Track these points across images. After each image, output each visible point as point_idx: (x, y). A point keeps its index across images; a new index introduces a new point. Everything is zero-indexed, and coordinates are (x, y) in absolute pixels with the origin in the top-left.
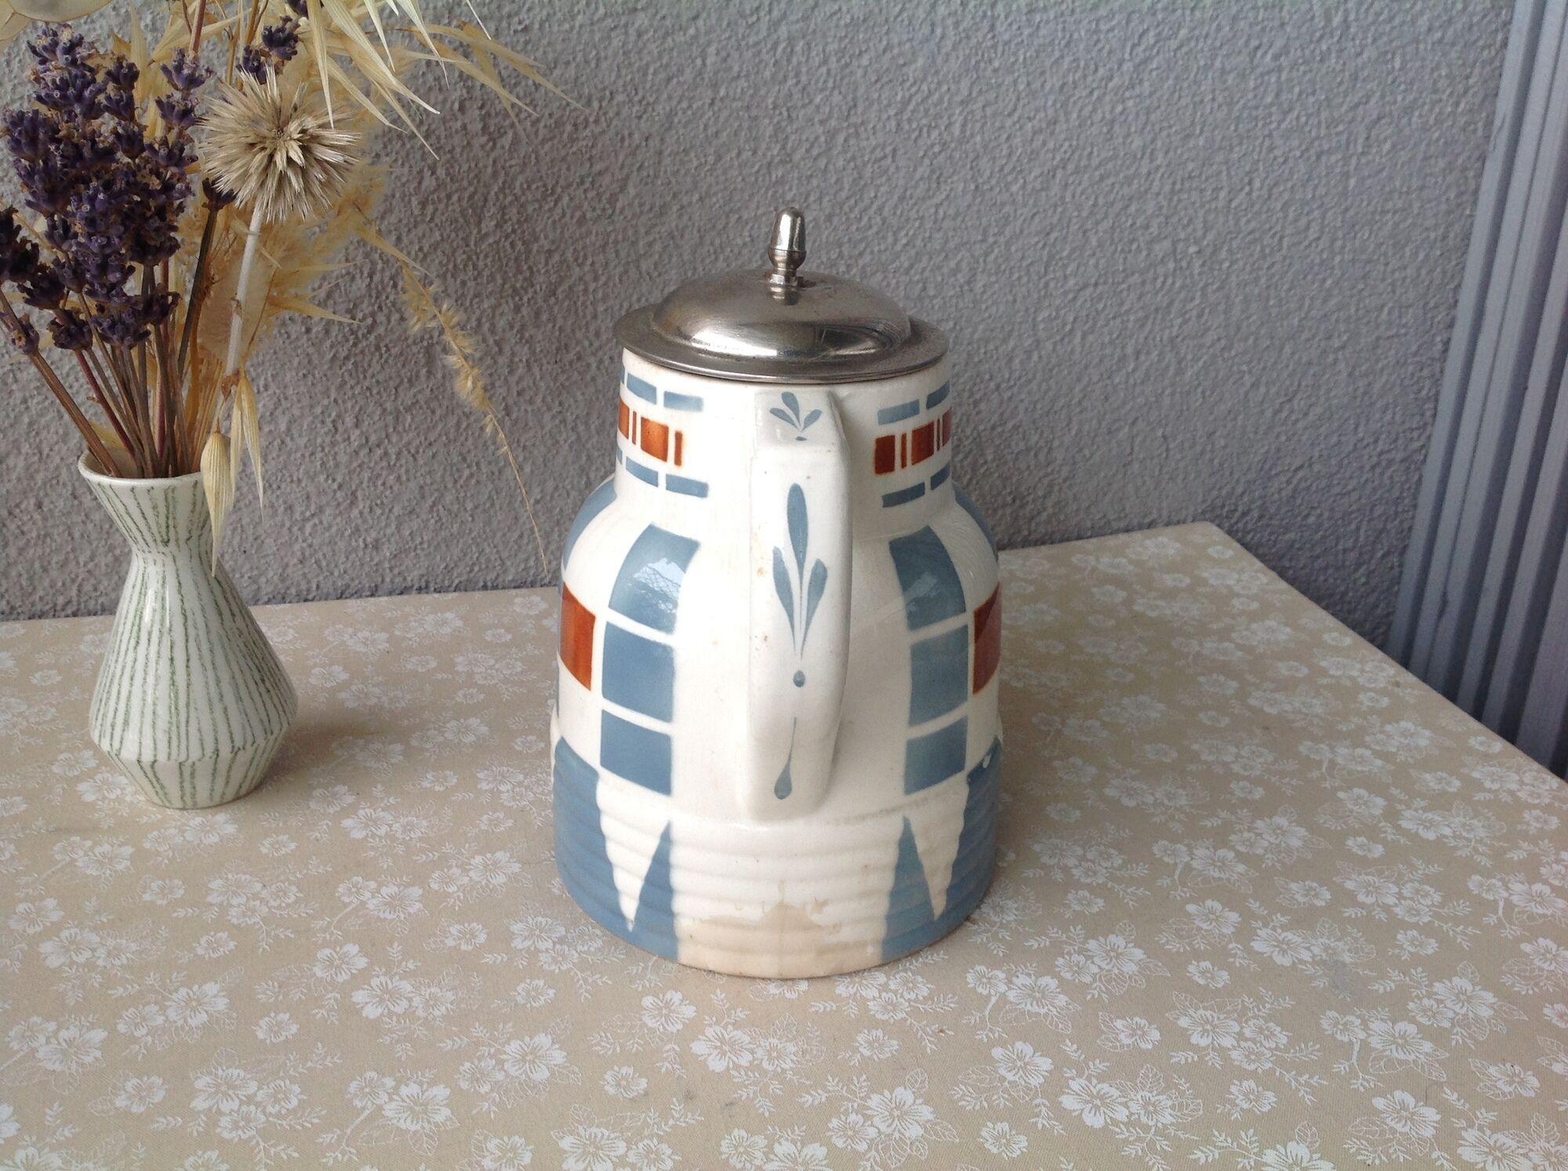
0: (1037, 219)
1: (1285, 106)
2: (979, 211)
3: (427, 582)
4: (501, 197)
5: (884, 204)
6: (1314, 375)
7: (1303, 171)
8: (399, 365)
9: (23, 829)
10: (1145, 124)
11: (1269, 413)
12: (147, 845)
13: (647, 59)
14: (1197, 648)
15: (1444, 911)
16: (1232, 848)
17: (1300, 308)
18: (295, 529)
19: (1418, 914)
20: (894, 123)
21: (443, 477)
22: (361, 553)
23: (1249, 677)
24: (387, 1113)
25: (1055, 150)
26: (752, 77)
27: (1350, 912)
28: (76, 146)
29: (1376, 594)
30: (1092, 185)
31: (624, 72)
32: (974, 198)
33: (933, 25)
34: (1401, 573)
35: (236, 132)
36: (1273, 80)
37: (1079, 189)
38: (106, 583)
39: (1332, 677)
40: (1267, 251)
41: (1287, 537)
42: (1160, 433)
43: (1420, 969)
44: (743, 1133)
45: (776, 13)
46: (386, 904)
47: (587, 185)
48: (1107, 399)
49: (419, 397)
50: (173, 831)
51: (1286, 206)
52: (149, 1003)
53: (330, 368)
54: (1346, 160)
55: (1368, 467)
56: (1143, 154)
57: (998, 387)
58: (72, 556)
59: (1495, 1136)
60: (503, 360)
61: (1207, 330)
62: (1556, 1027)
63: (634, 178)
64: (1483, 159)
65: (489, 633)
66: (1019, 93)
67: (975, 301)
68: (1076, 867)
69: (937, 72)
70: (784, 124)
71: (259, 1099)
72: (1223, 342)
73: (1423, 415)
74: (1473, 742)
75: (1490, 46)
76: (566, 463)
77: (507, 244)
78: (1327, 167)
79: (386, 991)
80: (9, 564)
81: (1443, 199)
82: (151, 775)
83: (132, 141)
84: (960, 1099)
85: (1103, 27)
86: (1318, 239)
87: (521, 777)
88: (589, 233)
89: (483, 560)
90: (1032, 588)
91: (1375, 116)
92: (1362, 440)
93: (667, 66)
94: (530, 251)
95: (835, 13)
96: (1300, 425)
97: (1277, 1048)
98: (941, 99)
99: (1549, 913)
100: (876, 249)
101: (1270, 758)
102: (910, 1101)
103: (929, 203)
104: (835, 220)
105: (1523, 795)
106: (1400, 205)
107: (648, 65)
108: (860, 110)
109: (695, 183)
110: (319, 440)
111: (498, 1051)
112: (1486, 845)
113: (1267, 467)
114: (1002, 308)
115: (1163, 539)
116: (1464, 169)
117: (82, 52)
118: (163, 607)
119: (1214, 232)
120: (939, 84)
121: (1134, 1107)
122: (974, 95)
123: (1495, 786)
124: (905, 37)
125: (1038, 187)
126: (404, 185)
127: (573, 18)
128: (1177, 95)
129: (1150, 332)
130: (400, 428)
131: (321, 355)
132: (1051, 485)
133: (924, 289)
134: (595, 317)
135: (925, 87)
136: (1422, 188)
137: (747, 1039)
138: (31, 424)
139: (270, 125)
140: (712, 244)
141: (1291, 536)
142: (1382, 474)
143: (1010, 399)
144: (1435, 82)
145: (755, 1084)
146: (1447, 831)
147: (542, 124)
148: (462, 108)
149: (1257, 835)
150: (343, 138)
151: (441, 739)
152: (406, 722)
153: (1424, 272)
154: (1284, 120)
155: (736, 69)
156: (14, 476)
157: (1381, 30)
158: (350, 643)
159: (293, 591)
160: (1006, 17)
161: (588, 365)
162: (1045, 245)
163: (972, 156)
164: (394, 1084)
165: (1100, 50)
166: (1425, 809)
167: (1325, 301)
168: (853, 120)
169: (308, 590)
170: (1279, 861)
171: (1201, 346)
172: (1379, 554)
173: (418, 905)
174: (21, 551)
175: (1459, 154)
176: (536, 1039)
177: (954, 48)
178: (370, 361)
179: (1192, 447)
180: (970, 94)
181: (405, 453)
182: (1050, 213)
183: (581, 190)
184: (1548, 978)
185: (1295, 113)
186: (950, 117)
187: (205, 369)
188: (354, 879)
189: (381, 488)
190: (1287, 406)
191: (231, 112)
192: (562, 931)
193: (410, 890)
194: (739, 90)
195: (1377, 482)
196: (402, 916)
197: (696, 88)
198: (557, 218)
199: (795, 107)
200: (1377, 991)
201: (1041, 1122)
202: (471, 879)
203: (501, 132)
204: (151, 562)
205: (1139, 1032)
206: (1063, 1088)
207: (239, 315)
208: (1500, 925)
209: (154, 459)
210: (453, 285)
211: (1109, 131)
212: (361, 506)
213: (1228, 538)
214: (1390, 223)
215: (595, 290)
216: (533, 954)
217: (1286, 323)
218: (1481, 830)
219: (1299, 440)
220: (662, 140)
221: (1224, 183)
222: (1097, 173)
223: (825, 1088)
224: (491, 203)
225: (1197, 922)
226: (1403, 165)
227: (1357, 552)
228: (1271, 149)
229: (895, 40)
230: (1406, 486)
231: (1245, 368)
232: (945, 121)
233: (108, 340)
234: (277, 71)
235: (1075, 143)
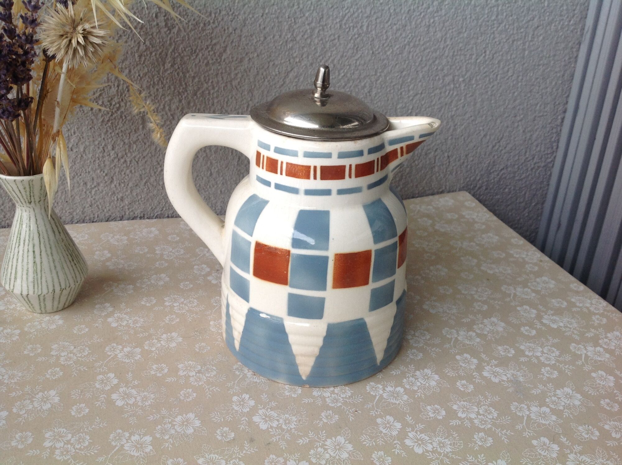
0: (397, 66)
1: (500, 21)
2: (373, 62)
3: (144, 215)
4: (173, 54)
6: (509, 131)
7: (507, 48)
8: (131, 124)
10: (442, 28)
11: (490, 147)
12: (26, 329)
14: (461, 245)
15: (560, 359)
16: (475, 331)
17: (504, 104)
18: (88, 192)
19: (550, 360)
20: (338, 25)
21: (150, 171)
22: (116, 203)
23: (482, 257)
24: (126, 448)
25: (405, 37)
26: (279, 5)
27: (522, 359)
29: (532, 220)
30: (420, 52)
32: (372, 57)
34: (542, 212)
35: (55, 29)
36: (495, 9)
37: (415, 54)
38: (9, 215)
39: (515, 258)
40: (491, 81)
41: (497, 197)
42: (446, 155)
43: (551, 384)
44: (274, 457)
46: (126, 355)
47: (210, 49)
49: (139, 137)
50: (36, 323)
51: (499, 62)
52: (26, 399)
53: (102, 125)
54: (524, 44)
55: (529, 169)
56: (442, 39)
59: (582, 457)
61: (466, 113)
62: (606, 409)
63: (229, 46)
64: (580, 44)
65: (170, 237)
66: (391, 14)
67: (372, 100)
68: (411, 339)
69: (357, 4)
70: (293, 24)
71: (72, 442)
72: (473, 118)
73: (552, 148)
74: (572, 286)
77: (176, 74)
78: (516, 46)
79: (126, 394)
81: (563, 60)
82: (26, 299)
83: (11, 33)
84: (363, 441)
86: (512, 76)
87: (183, 300)
88: (210, 70)
89: (167, 205)
91: (536, 26)
92: (527, 158)
94: (186, 76)
96: (503, 152)
97: (493, 418)
98: (358, 16)
99: (602, 360)
101: (490, 293)
102: (343, 442)
103: (353, 58)
104: (314, 65)
105: (592, 309)
106: (546, 62)
108: (324, 19)
109: (255, 49)
110: (97, 155)
111: (173, 421)
112: (577, 330)
113: (489, 169)
115: (447, 198)
116: (572, 48)
118: (30, 230)
119: (470, 73)
120: (358, 9)
121: (435, 444)
122: (372, 14)
123: (581, 305)
125: (398, 53)
126: (132, 48)
128: (456, 16)
129: (443, 113)
130: (131, 150)
131: (98, 120)
134: (213, 105)
135: (352, 10)
136: (555, 55)
137: (276, 415)
139: (70, 27)
140: (262, 74)
141: (498, 197)
142: (535, 172)
144: (561, 12)
145: (279, 435)
146: (561, 324)
147: (190, 24)
148: (156, 16)
149: (485, 325)
150: (101, 33)
151: (149, 283)
152: (135, 276)
153: (554, 90)
154: (499, 26)
158: (111, 241)
159: (88, 218)
162: (401, 77)
163: (371, 39)
164: (128, 435)
166: (553, 315)
167: (515, 101)
168: (321, 23)
169: (94, 218)
170: (494, 337)
171: (464, 119)
172: (533, 204)
173: (139, 356)
175: (569, 42)
176: (188, 415)
178: (118, 122)
179: (459, 161)
180: (370, 13)
181: (134, 161)
182: (403, 64)
183: (207, 51)
184: (602, 388)
185: (504, 24)
186: (362, 23)
187: (45, 129)
188: (113, 344)
189: (124, 176)
190: (498, 144)
191: (53, 21)
192: (199, 367)
193: (136, 349)
194: (274, 10)
195: (533, 175)
196: (133, 361)
197: (255, 9)
198: (197, 63)
199: (297, 18)
200: (533, 393)
201: (397, 451)
202: (161, 345)
203: (173, 27)
204: (24, 211)
205: (437, 412)
206: (406, 436)
207: (59, 107)
208: (583, 365)
209: (24, 168)
210: (153, 91)
211: (427, 30)
212: (115, 183)
213: (473, 198)
214: (542, 69)
215: (213, 93)
216: (187, 377)
217: (498, 110)
218: (575, 324)
219: (502, 158)
220: (241, 31)
221: (475, 52)
222: (423, 47)
223: (308, 437)
224: (169, 56)
225: (460, 363)
226: (547, 46)
227: (524, 203)
228: (494, 38)
230: (545, 177)
231: (481, 128)
232: (360, 24)
233: (2, 118)
234: (73, 3)
235: (413, 35)
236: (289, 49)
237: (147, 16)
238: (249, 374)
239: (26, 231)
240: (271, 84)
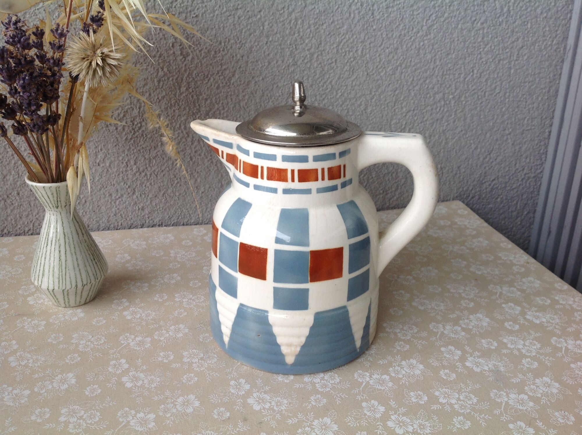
0: (391, 86)
1: (486, 42)
2: (368, 83)
3: (162, 223)
4: (188, 79)
5: (332, 80)
6: (499, 144)
7: (493, 67)
8: (151, 141)
9: (7, 314)
10: (432, 50)
11: (481, 159)
12: (51, 321)
13: (242, 27)
14: (452, 249)
15: (541, 351)
16: (460, 326)
17: (493, 119)
18: (113, 202)
19: (531, 352)
20: (335, 50)
21: (167, 183)
22: (137, 212)
23: (471, 260)
24: (132, 424)
25: (397, 60)
26: (282, 33)
27: (505, 351)
28: (19, 60)
29: (524, 228)
30: (412, 73)
31: (233, 32)
32: (366, 78)
33: (350, 13)
34: (534, 220)
35: (78, 53)
36: (481, 32)
37: (407, 75)
39: (503, 260)
40: (480, 97)
41: (489, 206)
43: (530, 374)
44: (265, 434)
45: (290, 9)
46: (137, 344)
47: (220, 74)
49: (158, 153)
50: (61, 316)
51: (486, 80)
52: (47, 380)
53: (125, 143)
54: (510, 63)
55: (520, 180)
56: (431, 61)
58: (30, 213)
60: (189, 139)
61: (457, 127)
63: (238, 72)
64: (563, 61)
65: (184, 242)
66: (383, 38)
67: (367, 117)
68: (399, 333)
69: (352, 31)
70: (294, 51)
71: (84, 417)
72: (463, 132)
73: (541, 160)
74: (556, 285)
75: (565, 19)
76: (213, 178)
77: (190, 96)
78: (502, 65)
79: (135, 377)
80: (8, 216)
81: (548, 77)
82: (51, 292)
83: (42, 58)
84: (348, 422)
85: (415, 13)
86: (499, 93)
87: (191, 296)
88: (221, 92)
89: (183, 214)
91: (521, 46)
92: (517, 169)
93: (250, 29)
94: (199, 99)
95: (313, 9)
96: (494, 163)
97: (472, 404)
98: (353, 41)
100: (329, 97)
101: (477, 291)
102: (329, 423)
103: (349, 80)
104: (314, 86)
105: (574, 306)
106: (531, 79)
107: (242, 29)
108: (323, 45)
109: (261, 73)
110: (121, 170)
111: (175, 401)
112: (559, 325)
113: (481, 179)
114: (378, 119)
115: (441, 207)
116: (556, 66)
117: (20, 24)
118: (56, 232)
119: (459, 90)
120: (353, 35)
121: (415, 426)
122: (366, 39)
123: (564, 303)
124: (340, 18)
125: (391, 74)
126: (151, 74)
127: (214, 12)
128: (444, 39)
129: (435, 128)
130: (151, 165)
131: (122, 138)
132: (398, 186)
133: (348, 112)
135: (347, 36)
136: (539, 73)
137: (269, 398)
138: (15, 164)
139: (91, 51)
140: (267, 95)
141: (491, 206)
142: (526, 182)
144: (544, 33)
145: (270, 415)
146: (544, 320)
147: (203, 52)
148: (173, 46)
149: (470, 321)
150: (117, 56)
151: (162, 281)
152: (150, 275)
153: (541, 105)
154: (485, 47)
155: (276, 30)
156: (9, 183)
157: (522, 13)
158: (132, 245)
159: (112, 226)
160: (378, 10)
162: (394, 95)
163: (365, 62)
164: (135, 413)
165: (414, 22)
166: (536, 311)
167: (503, 116)
168: (320, 49)
169: (118, 225)
170: (478, 331)
171: (454, 134)
172: (526, 213)
173: (149, 345)
174: (12, 211)
175: (554, 60)
176: (189, 397)
177: (358, 22)
178: (140, 140)
179: (452, 172)
180: (364, 39)
181: (153, 174)
182: (395, 83)
183: (218, 76)
184: (580, 378)
185: (490, 45)
186: (357, 48)
187: (72, 143)
188: (126, 334)
189: (144, 188)
190: (488, 156)
191: (76, 46)
192: (202, 355)
193: (146, 339)
194: (277, 38)
195: (524, 185)
196: (143, 349)
197: (261, 37)
198: (209, 86)
199: (298, 44)
200: (513, 382)
201: (379, 432)
202: (169, 335)
203: (188, 54)
204: (52, 214)
205: (419, 397)
206: (388, 418)
207: (82, 121)
208: (563, 357)
209: (52, 175)
210: (170, 112)
211: (418, 52)
212: (137, 194)
213: (466, 207)
214: (528, 86)
216: (190, 364)
217: (487, 125)
218: (557, 319)
219: (493, 170)
220: (248, 57)
221: (463, 72)
222: (414, 68)
223: (297, 417)
224: (184, 81)
225: (445, 355)
226: (532, 64)
227: (517, 212)
228: (481, 58)
229: (336, 19)
230: (535, 187)
231: (472, 141)
232: (355, 49)
233: (33, 131)
234: (95, 32)
235: (405, 57)
239: (53, 233)
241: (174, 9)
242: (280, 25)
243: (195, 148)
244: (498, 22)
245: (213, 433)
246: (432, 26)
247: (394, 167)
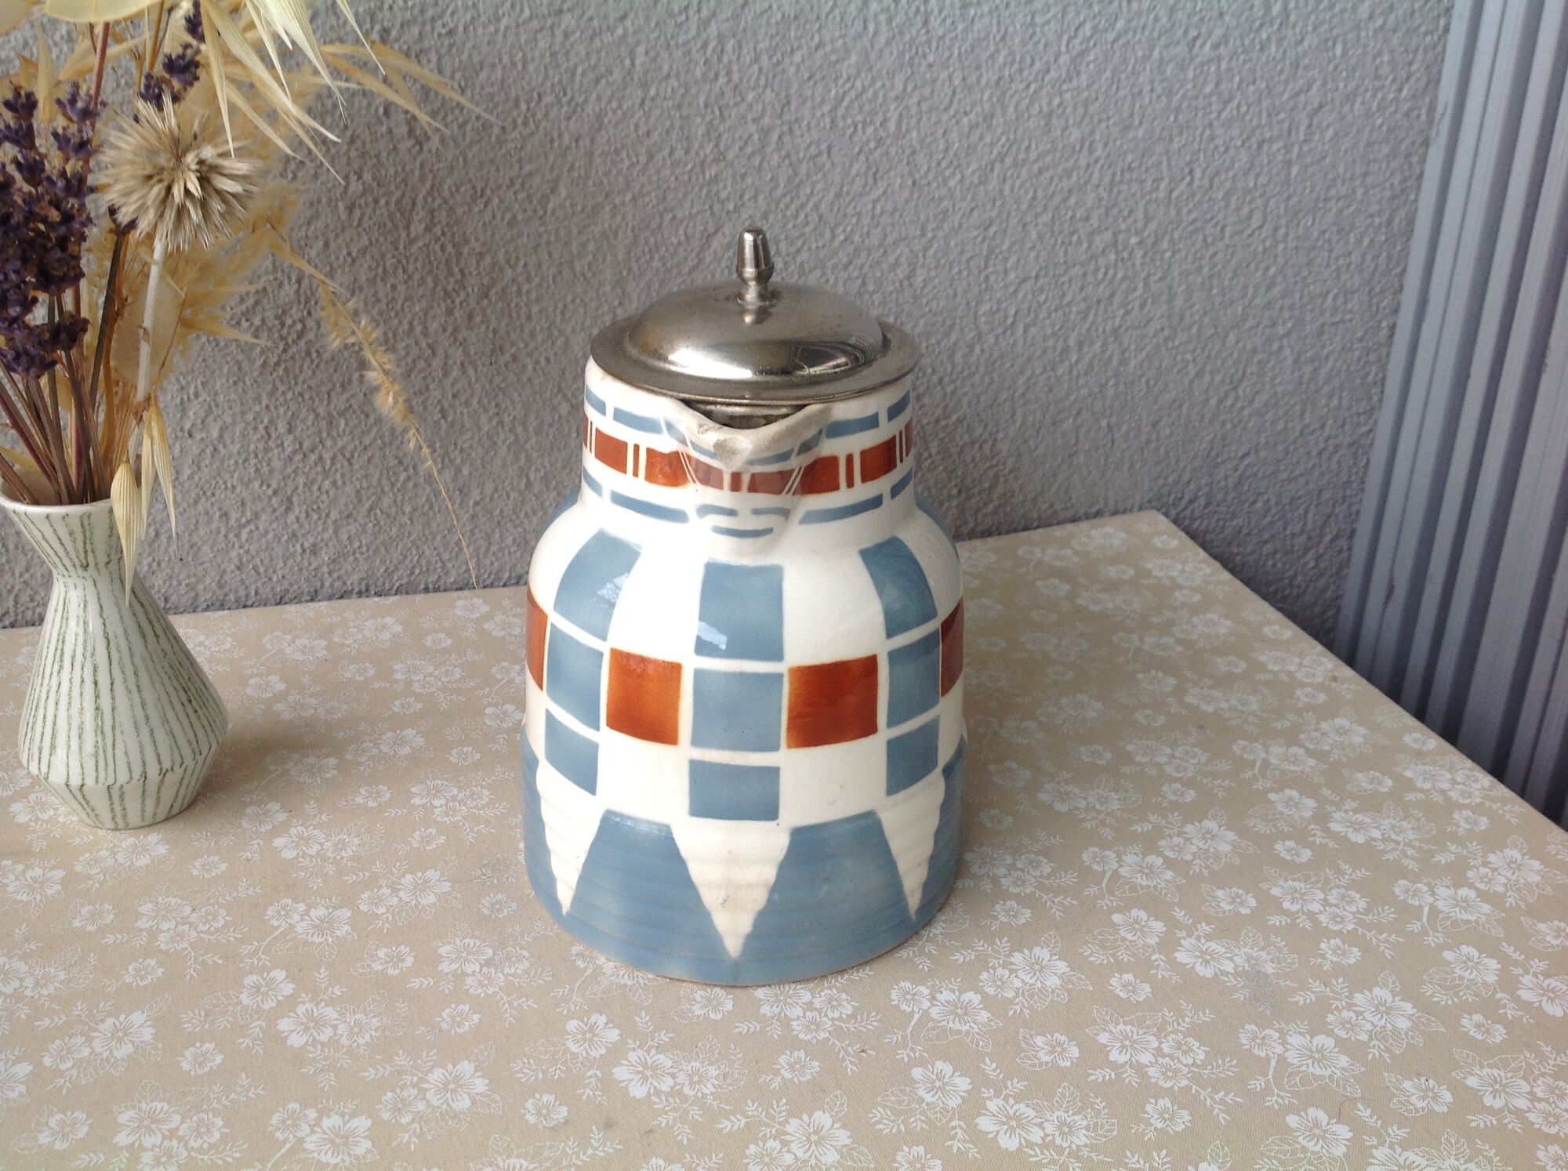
0: (975, 214)
1: (1226, 96)
2: (916, 206)
3: (368, 586)
4: (430, 200)
5: (820, 201)
6: (1259, 362)
7: (1244, 160)
8: (331, 370)
10: (1084, 117)
11: (1213, 402)
12: (78, 868)
13: (574, 60)
14: (1137, 643)
15: (1369, 918)
16: (1161, 854)
17: (1244, 297)
18: (231, 536)
19: (1343, 921)
20: (828, 120)
21: (379, 480)
22: (299, 559)
23: (1188, 674)
24: (309, 1146)
25: (992, 144)
26: (683, 76)
27: (1275, 920)
29: (1325, 578)
30: (1031, 178)
31: (551, 73)
32: (912, 194)
33: (865, 22)
34: (1350, 556)
35: (132, 163)
36: (1213, 69)
37: (1018, 183)
39: (1271, 672)
40: (1209, 240)
41: (1235, 523)
42: (1104, 423)
43: (1341, 980)
44: (661, 1162)
45: (705, 12)
46: (314, 927)
47: (517, 187)
48: (1050, 390)
49: (353, 401)
50: (105, 853)
51: (1227, 196)
52: (75, 1034)
53: (261, 374)
54: (1288, 148)
55: (1314, 452)
56: (1082, 147)
57: (941, 380)
59: (1405, 1154)
60: (437, 363)
61: (1151, 319)
62: (1472, 1038)
63: (565, 179)
64: (1426, 144)
65: (429, 638)
66: (955, 88)
67: (915, 296)
68: (1005, 876)
69: (870, 69)
70: (716, 122)
71: (180, 1133)
72: (1166, 332)
73: (1370, 399)
74: (1407, 738)
75: (1432, 32)
76: (505, 464)
77: (437, 248)
78: (1268, 156)
79: (311, 1018)
81: (1387, 184)
82: (79, 797)
83: (32, 170)
84: (877, 1123)
85: (1039, 20)
86: (1261, 227)
87: (455, 791)
88: (520, 234)
89: (424, 562)
90: (977, 582)
91: (1316, 104)
92: (1306, 426)
93: (596, 66)
94: (461, 254)
95: (766, 11)
96: (1246, 412)
97: (1194, 1064)
98: (876, 96)
99: (1473, 918)
100: (814, 246)
101: (1204, 759)
102: (828, 1125)
103: (866, 198)
104: (771, 218)
105: (1454, 795)
106: (1344, 191)
107: (576, 66)
108: (793, 108)
109: (628, 184)
110: (252, 447)
111: (421, 1080)
112: (1414, 847)
113: (1213, 453)
114: (942, 303)
115: (1109, 529)
116: (1408, 156)
118: (85, 631)
119: (1155, 222)
120: (873, 81)
121: (1050, 1128)
122: (909, 89)
123: (1427, 786)
124: (837, 34)
125: (976, 181)
127: (498, 20)
128: (1114, 87)
129: (1093, 323)
130: (334, 433)
131: (251, 363)
132: (996, 477)
133: (864, 284)
134: (529, 318)
135: (858, 84)
136: (1366, 174)
137: (669, 1063)
139: (169, 155)
140: (647, 243)
141: (1239, 522)
142: (1329, 459)
143: (953, 392)
144: (1377, 69)
145: (674, 1110)
146: (1376, 834)
147: (469, 127)
149: (1186, 840)
150: (241, 167)
151: (375, 751)
152: (341, 734)
153: (1369, 257)
154: (1224, 109)
155: (666, 68)
157: (1321, 17)
158: (289, 650)
159: (232, 597)
160: (940, 13)
161: (524, 366)
162: (984, 239)
163: (908, 151)
164: (316, 1115)
165: (1036, 44)
166: (1356, 811)
167: (1269, 289)
168: (786, 117)
169: (247, 596)
170: (1207, 867)
171: (1143, 337)
172: (1328, 538)
173: (347, 928)
175: (1402, 141)
176: (459, 1067)
177: (888, 43)
178: (301, 367)
179: (1137, 437)
180: (905, 89)
181: (340, 457)
182: (989, 207)
183: (511, 192)
184: (1468, 987)
185: (1236, 103)
186: (885, 113)
187: (120, 393)
188: (284, 901)
189: (316, 493)
190: (1233, 394)
191: (128, 143)
192: (489, 952)
193: (339, 912)
194: (669, 90)
195: (1324, 467)
196: (330, 940)
197: (625, 88)
198: (487, 220)
199: (727, 105)
200: (1297, 1003)
201: (956, 1145)
202: (400, 900)
204: (72, 587)
205: (1059, 1049)
206: (980, 1108)
207: (148, 341)
208: (1424, 931)
209: (68, 484)
210: (383, 290)
211: (1046, 125)
212: (297, 512)
213: (1174, 528)
214: (1334, 210)
215: (528, 291)
216: (460, 977)
217: (1229, 312)
218: (1410, 832)
219: (1245, 428)
220: (593, 140)
221: (1165, 174)
222: (1036, 167)
223: (744, 1113)
224: (419, 205)
225: (1123, 933)
226: (1346, 151)
227: (1305, 536)
228: (1212, 138)
229: (827, 37)
230: (1354, 470)
231: (1189, 357)
232: (880, 117)
233: (15, 371)
234: (176, 99)
235: (1012, 137)
236: (710, 180)
237: (363, 112)
238: (609, 966)
239: (77, 635)
240: (669, 265)
241: (388, 14)
242: (679, 53)
243: (453, 385)
244: (1257, 41)
245: (525, 1164)
246: (1083, 53)
247: (986, 426)
